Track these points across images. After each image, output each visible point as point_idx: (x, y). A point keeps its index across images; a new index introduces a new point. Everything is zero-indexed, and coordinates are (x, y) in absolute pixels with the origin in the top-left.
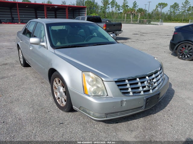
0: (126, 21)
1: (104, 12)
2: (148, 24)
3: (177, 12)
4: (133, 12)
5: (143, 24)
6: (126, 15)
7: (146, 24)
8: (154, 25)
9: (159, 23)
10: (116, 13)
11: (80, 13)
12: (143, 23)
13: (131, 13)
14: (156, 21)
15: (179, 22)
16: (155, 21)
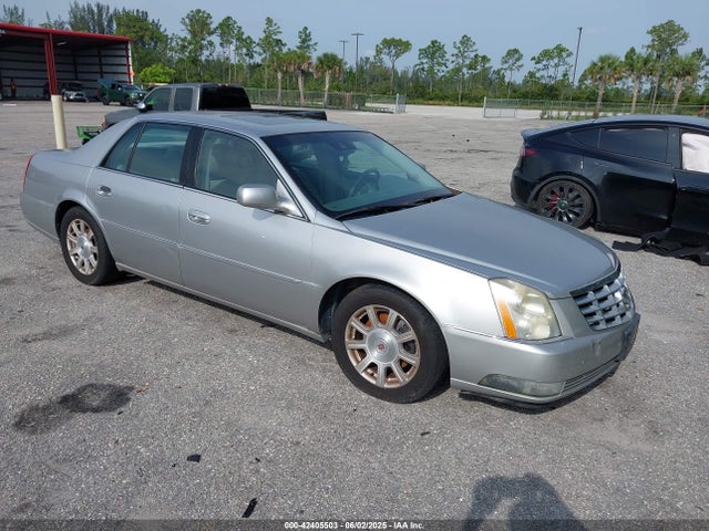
0: (283, 97)
1: (195, 61)
2: (359, 110)
3: (441, 72)
4: (305, 66)
5: (343, 109)
6: (280, 75)
7: (354, 110)
8: (376, 111)
9: (392, 107)
10: (240, 67)
11: (104, 62)
12: (341, 104)
13: (299, 68)
14: (379, 98)
15: (449, 105)
16: (376, 100)
